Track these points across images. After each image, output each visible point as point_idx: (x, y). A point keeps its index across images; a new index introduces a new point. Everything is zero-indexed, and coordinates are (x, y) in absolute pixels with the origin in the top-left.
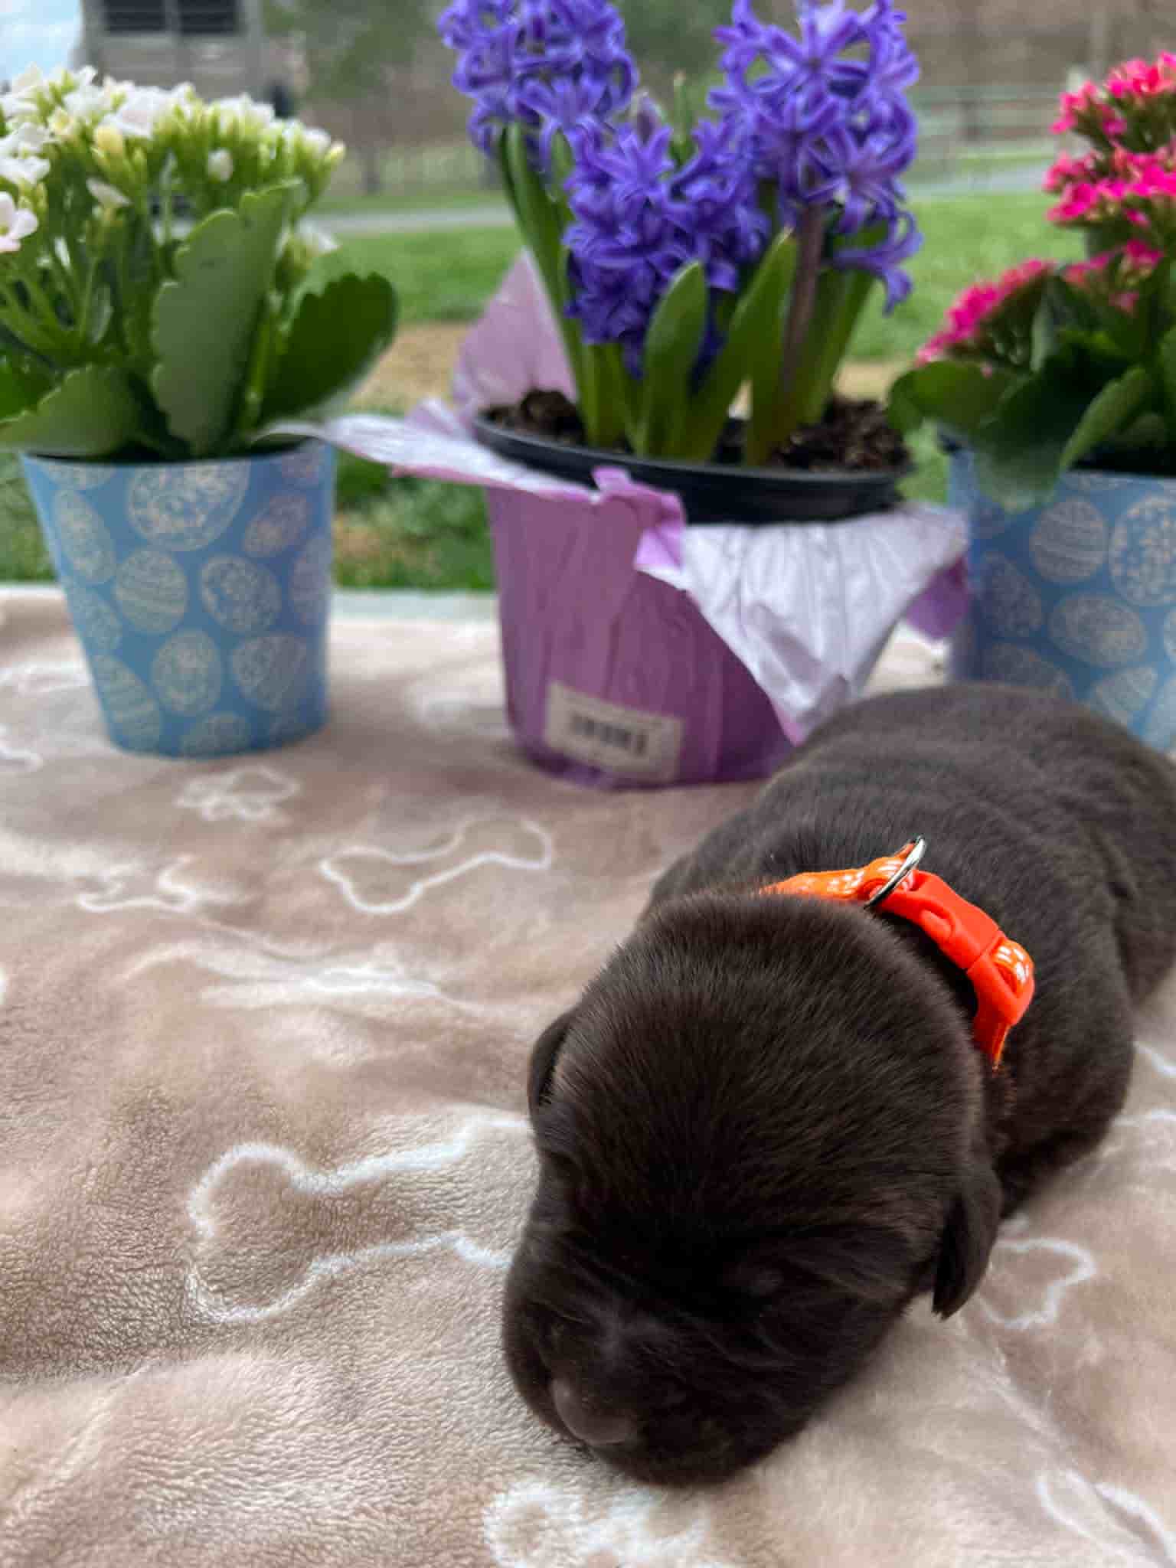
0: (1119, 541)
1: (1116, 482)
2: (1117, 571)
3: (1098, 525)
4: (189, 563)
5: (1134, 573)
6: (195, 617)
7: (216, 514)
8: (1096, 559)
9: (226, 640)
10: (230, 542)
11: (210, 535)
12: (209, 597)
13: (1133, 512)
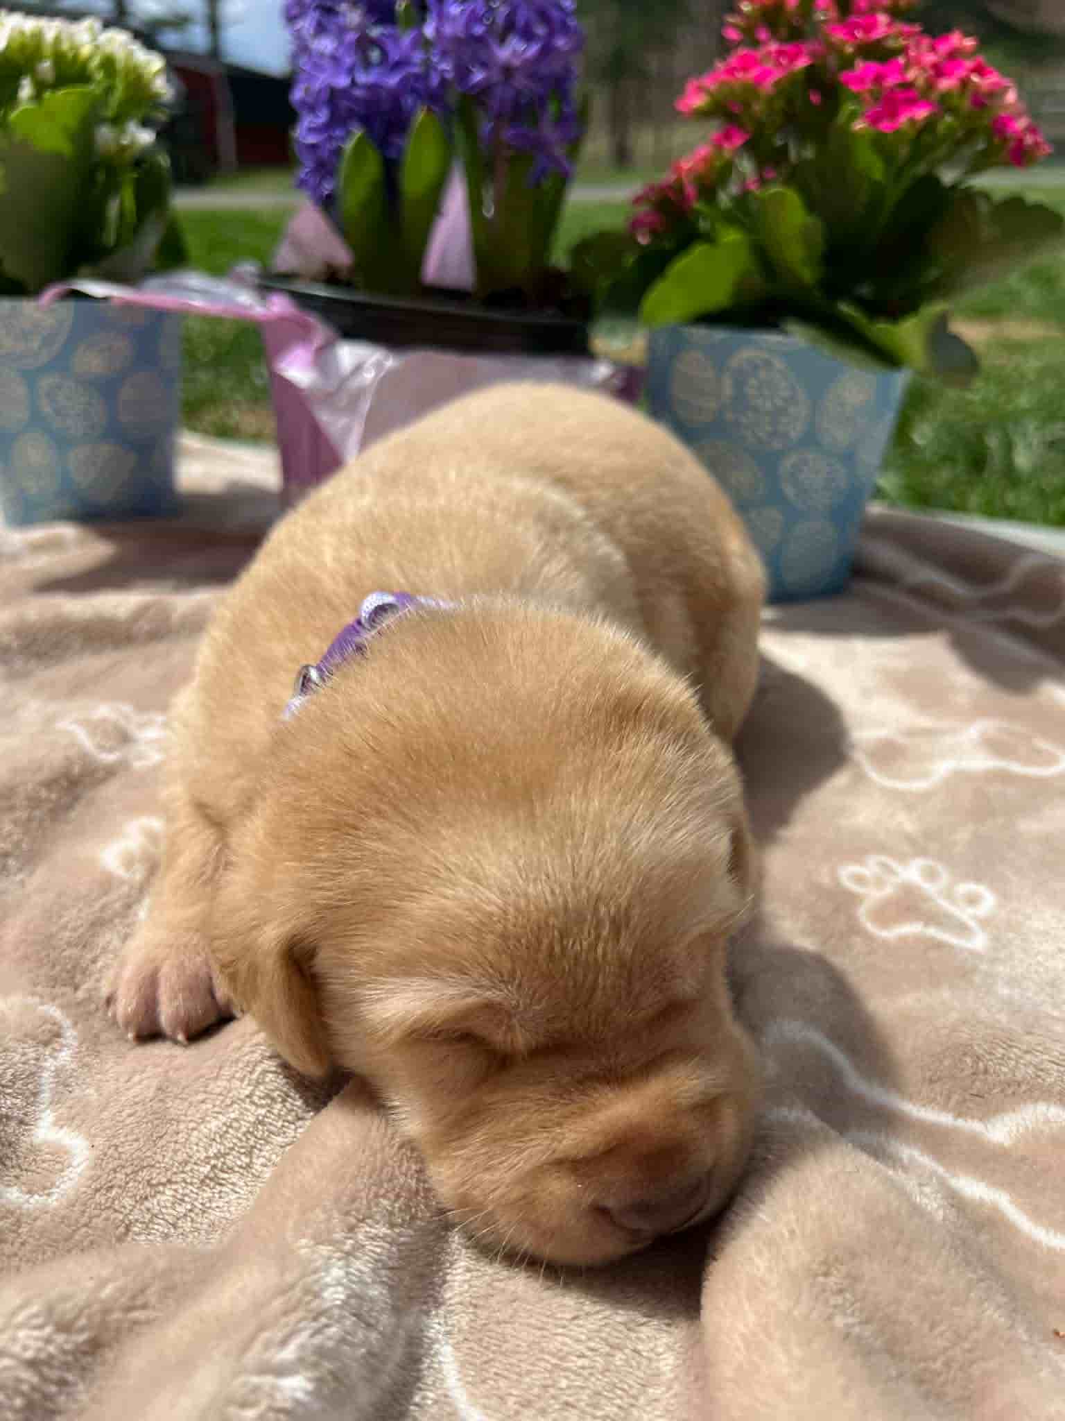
0: (728, 389)
1: (719, 335)
2: (729, 416)
3: (710, 374)
4: (30, 377)
5: (744, 420)
6: (36, 419)
7: (47, 341)
8: (713, 405)
9: (62, 442)
10: (60, 363)
11: (44, 357)
12: (47, 409)
13: (734, 362)
